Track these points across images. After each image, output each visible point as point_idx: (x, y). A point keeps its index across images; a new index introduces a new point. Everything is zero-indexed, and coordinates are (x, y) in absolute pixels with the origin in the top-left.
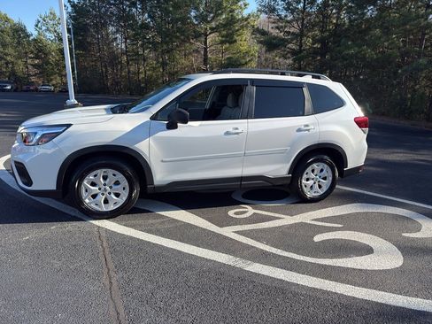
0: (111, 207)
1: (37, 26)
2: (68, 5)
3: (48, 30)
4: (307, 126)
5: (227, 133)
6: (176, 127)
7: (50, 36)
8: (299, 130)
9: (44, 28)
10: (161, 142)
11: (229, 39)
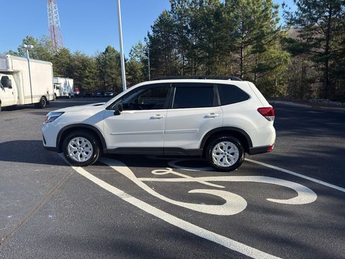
0: (84, 160)
1: (130, 54)
2: (147, 38)
3: (137, 55)
4: (213, 114)
5: (152, 118)
6: (119, 114)
7: (138, 59)
8: (206, 117)
9: (135, 54)
10: (110, 123)
11: (260, 49)
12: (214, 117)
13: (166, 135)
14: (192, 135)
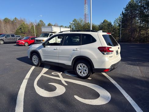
0: (36, 64)
2: (122, 14)
4: (77, 49)
5: (54, 49)
6: (45, 47)
8: (74, 50)
9: (116, 22)
12: (77, 50)
13: (59, 57)
14: (68, 58)
